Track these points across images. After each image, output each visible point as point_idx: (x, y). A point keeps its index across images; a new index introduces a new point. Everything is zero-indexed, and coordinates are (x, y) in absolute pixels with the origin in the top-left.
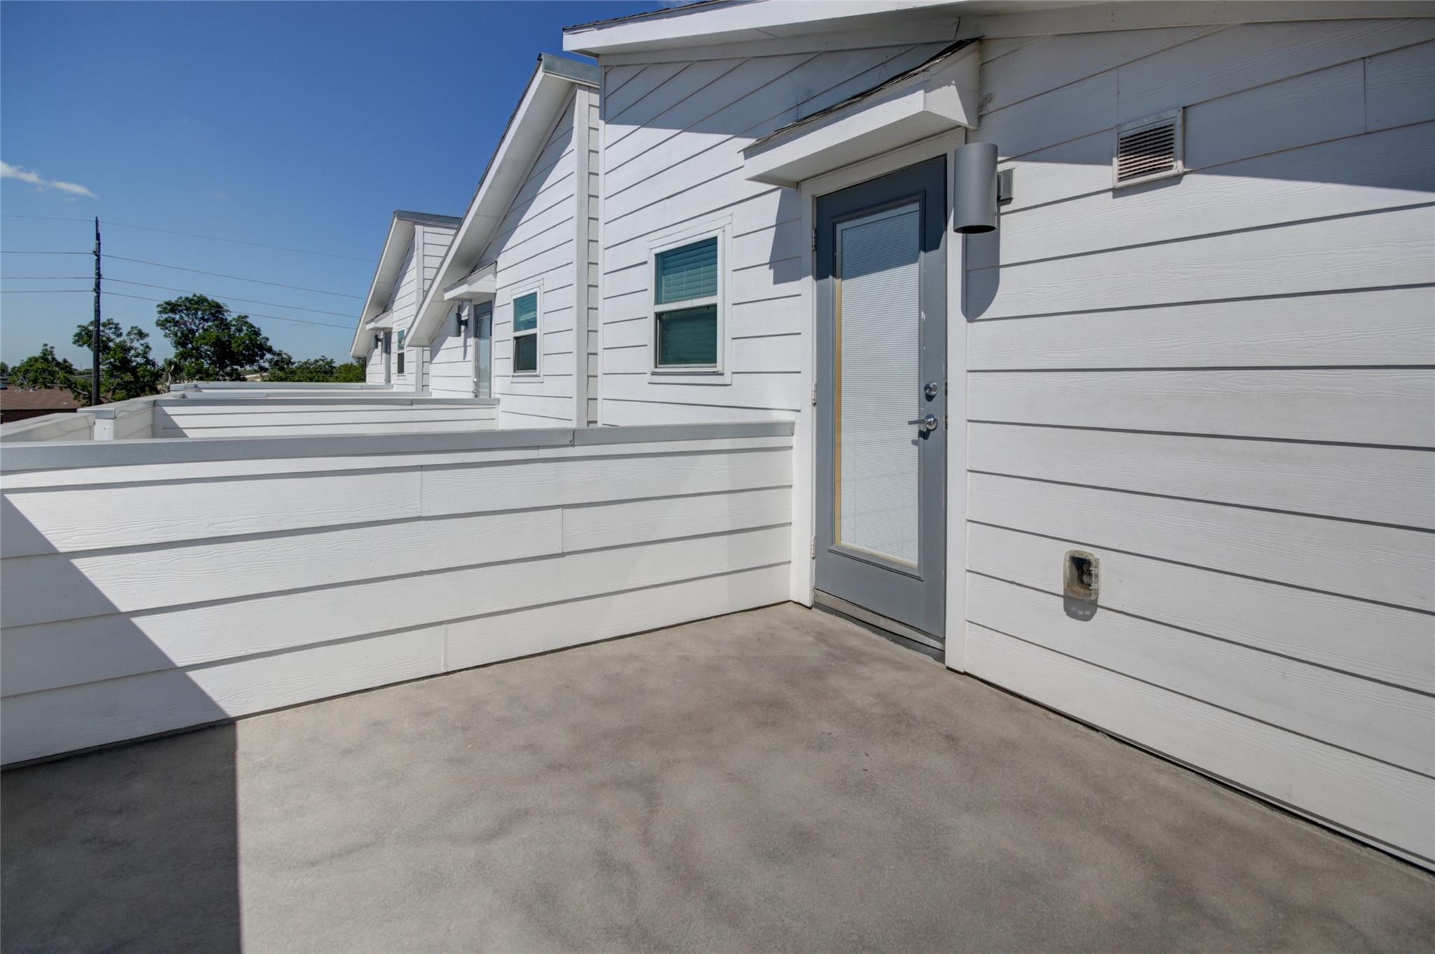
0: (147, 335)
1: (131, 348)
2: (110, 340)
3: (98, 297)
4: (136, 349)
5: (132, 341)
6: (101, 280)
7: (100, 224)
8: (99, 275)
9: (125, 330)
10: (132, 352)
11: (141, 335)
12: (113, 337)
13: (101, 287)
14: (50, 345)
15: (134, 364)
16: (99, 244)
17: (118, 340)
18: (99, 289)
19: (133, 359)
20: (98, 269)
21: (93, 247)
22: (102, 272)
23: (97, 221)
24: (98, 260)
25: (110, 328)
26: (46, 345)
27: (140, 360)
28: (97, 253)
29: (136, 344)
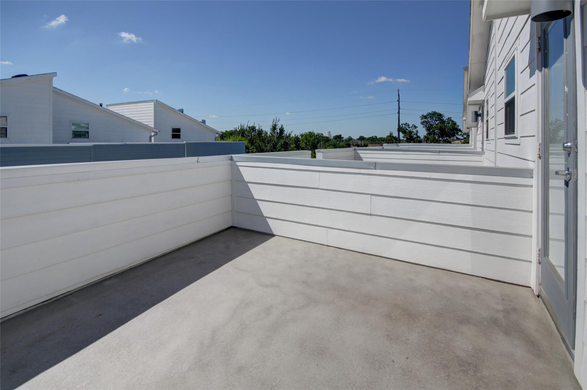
0: (417, 127)
1: (413, 132)
2: (407, 129)
3: (399, 115)
4: (414, 132)
5: (413, 129)
6: (400, 110)
7: (399, 91)
8: (399, 108)
9: (411, 126)
10: (413, 133)
11: (415, 127)
12: (407, 128)
13: (400, 112)
14: (392, 132)
15: (414, 137)
16: (399, 98)
17: (409, 129)
18: (399, 113)
19: (413, 136)
20: (399, 106)
21: (398, 99)
22: (400, 107)
23: (398, 90)
24: (399, 103)
25: (407, 126)
26: (391, 132)
27: (415, 136)
28: (399, 101)
29: (414, 131)
